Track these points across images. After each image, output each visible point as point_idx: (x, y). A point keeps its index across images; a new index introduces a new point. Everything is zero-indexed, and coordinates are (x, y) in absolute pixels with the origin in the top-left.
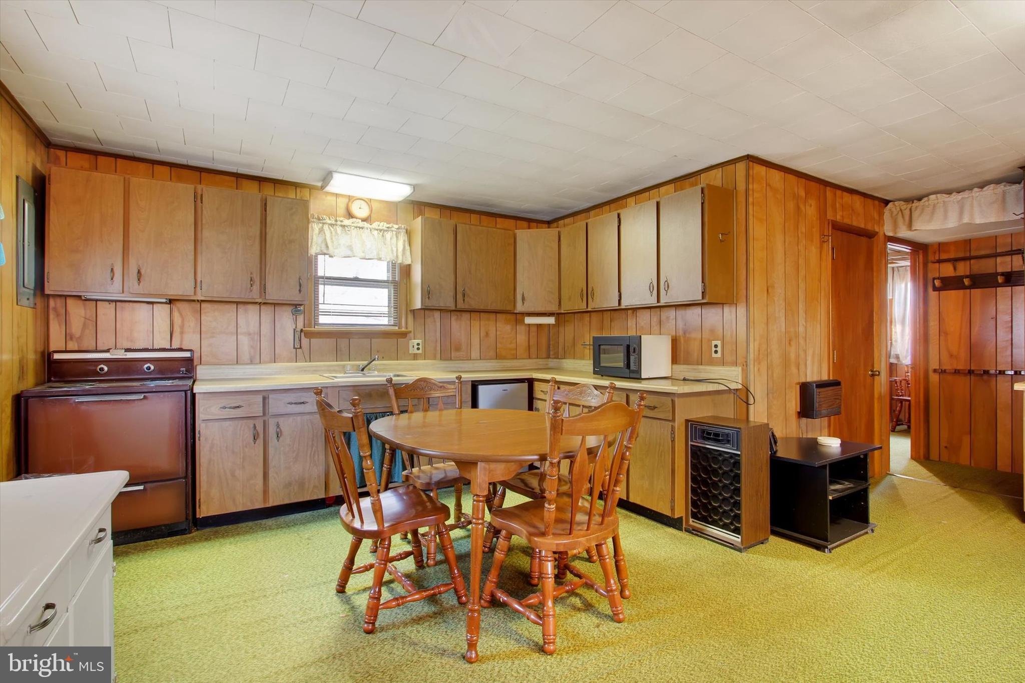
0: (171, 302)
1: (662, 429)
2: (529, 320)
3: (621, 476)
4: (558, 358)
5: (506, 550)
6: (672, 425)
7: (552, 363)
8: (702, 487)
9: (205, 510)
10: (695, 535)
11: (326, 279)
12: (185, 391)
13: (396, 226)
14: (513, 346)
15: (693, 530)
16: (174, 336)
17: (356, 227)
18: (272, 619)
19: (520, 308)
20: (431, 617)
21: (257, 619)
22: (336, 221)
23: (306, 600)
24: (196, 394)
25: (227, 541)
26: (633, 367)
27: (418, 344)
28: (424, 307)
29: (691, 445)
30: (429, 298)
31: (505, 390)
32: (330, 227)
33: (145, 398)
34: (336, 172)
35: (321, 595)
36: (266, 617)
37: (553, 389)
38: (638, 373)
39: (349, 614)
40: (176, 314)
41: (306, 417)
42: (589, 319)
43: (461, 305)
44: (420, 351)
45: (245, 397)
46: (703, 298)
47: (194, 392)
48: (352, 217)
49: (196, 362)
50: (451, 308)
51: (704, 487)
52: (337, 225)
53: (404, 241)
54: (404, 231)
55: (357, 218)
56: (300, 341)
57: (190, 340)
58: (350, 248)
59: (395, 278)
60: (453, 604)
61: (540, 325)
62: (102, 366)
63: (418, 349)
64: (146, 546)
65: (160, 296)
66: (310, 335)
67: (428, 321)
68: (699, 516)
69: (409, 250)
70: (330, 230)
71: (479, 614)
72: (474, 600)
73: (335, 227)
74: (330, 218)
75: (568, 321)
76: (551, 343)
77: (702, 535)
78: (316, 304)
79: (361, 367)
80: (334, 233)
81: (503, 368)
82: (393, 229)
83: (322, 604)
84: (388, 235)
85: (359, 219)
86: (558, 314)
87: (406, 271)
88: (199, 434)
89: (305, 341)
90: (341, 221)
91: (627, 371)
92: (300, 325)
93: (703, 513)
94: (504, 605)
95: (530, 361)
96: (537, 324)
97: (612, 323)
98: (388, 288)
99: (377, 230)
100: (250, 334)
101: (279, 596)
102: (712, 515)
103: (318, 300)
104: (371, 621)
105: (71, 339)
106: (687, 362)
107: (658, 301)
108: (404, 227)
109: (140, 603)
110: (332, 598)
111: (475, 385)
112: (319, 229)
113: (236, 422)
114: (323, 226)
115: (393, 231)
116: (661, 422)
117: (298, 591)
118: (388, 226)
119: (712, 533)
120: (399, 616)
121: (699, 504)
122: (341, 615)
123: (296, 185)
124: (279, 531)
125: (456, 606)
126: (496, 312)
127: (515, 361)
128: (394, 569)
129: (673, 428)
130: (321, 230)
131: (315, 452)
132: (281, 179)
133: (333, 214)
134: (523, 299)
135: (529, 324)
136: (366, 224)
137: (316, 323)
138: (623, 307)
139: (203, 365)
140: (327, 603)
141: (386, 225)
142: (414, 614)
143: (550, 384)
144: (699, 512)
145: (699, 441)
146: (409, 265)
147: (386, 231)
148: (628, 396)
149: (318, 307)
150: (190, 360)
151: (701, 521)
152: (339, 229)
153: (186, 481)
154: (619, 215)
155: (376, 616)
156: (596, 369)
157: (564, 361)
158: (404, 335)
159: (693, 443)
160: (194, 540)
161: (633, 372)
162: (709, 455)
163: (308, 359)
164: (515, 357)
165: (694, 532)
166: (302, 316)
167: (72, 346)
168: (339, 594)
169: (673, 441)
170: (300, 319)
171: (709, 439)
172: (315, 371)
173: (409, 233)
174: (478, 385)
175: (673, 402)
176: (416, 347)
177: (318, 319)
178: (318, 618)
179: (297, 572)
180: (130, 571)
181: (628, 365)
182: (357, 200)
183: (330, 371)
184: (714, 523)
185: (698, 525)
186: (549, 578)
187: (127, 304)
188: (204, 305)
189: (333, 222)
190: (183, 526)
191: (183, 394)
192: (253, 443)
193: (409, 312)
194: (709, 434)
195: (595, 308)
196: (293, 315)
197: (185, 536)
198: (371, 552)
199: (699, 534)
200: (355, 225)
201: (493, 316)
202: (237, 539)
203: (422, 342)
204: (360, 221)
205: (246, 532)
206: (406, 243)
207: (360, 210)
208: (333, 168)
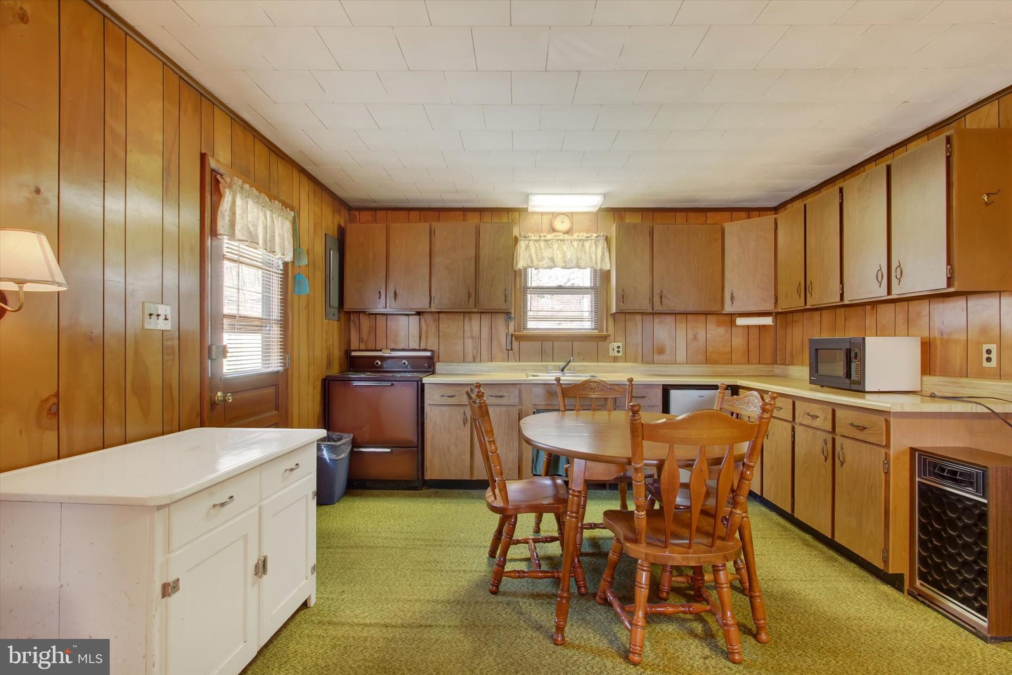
0: (419, 313)
1: (873, 457)
2: (741, 321)
3: (742, 497)
4: (785, 364)
5: (618, 552)
6: (886, 453)
7: (778, 369)
8: (934, 540)
9: (429, 476)
10: (920, 601)
11: (533, 288)
12: (418, 382)
13: (595, 235)
14: (728, 349)
15: (920, 595)
16: (422, 339)
17: (558, 240)
18: (436, 562)
19: (728, 308)
20: (548, 597)
21: (427, 560)
22: (540, 237)
23: (465, 556)
24: (425, 385)
25: (439, 501)
26: (854, 377)
27: (618, 347)
28: (618, 311)
29: (919, 482)
30: (623, 302)
31: (701, 396)
32: (535, 243)
33: (392, 384)
34: (531, 194)
35: (478, 555)
36: (432, 560)
37: (721, 396)
38: (860, 384)
39: (488, 575)
40: (423, 322)
41: (504, 409)
42: (819, 318)
43: (658, 308)
44: (620, 354)
45: (457, 388)
46: (949, 285)
47: (423, 382)
48: (555, 231)
49: (436, 359)
50: (648, 311)
51: (937, 542)
52: (541, 240)
53: (603, 248)
54: (604, 238)
55: (558, 232)
56: (511, 343)
57: (432, 344)
58: (552, 259)
59: (597, 284)
60: (573, 592)
61: (764, 326)
62: (378, 361)
63: (618, 352)
64: (391, 493)
65: (411, 309)
66: (519, 338)
67: (629, 324)
68: (930, 579)
69: (608, 256)
70: (535, 245)
71: (568, 601)
72: (563, 587)
73: (539, 242)
74: (534, 235)
75: (796, 321)
76: (778, 347)
77: (931, 605)
78: (525, 313)
79: (562, 367)
80: (538, 247)
81: (712, 373)
82: (592, 238)
83: (473, 562)
84: (587, 245)
85: (561, 232)
86: (777, 313)
87: (605, 276)
88: (426, 414)
89: (515, 344)
90: (545, 236)
91: (847, 381)
92: (511, 330)
93: (935, 576)
94: (610, 605)
95: (749, 366)
96: (759, 326)
97: (847, 323)
98: (591, 294)
99: (577, 240)
100: (473, 338)
101: (450, 548)
102: (948, 581)
103: (527, 308)
104: (495, 584)
105: (362, 342)
106: (945, 372)
107: (889, 293)
108: (603, 235)
109: (369, 530)
110: (483, 560)
111: (666, 390)
112: (526, 246)
113: (451, 408)
114: (529, 243)
115: (592, 240)
116: (871, 446)
117: (464, 548)
118: (587, 235)
119: (949, 607)
120: (523, 588)
121: (930, 563)
122: (482, 574)
123: (508, 210)
124: (477, 501)
125: (575, 595)
126: (706, 314)
127: (729, 366)
128: (533, 547)
129: (887, 456)
130: (527, 247)
131: (510, 439)
132: (496, 207)
133: (539, 231)
134: (732, 298)
135: (748, 326)
136: (566, 237)
137: (525, 328)
138: (846, 302)
139: (441, 362)
140: (478, 562)
141: (586, 235)
142: (536, 590)
143: (719, 390)
144: (929, 573)
145: (928, 477)
146: (609, 271)
147: (586, 240)
148: (834, 412)
149: (526, 314)
150: (430, 358)
151: (932, 586)
152: (542, 244)
153: (418, 450)
154: (841, 190)
155: (500, 581)
156: (812, 378)
157: (791, 367)
158: (604, 338)
159: (920, 480)
160: (421, 496)
161: (855, 382)
162: (944, 500)
163: (518, 360)
164: (730, 362)
165: (919, 598)
166: (513, 322)
167: (362, 347)
168: (490, 558)
169: (887, 473)
170: (512, 325)
171: (943, 477)
172: (523, 370)
173: (607, 239)
174: (669, 390)
175: (887, 423)
176: (616, 349)
177: (526, 324)
178: (465, 571)
179: (472, 534)
180: (374, 508)
181: (848, 375)
182: (560, 216)
183: (536, 371)
184: (951, 593)
185: (928, 590)
186: (643, 588)
187: (393, 316)
188: (441, 315)
189: (538, 238)
190: (416, 484)
191: (416, 383)
192: (463, 426)
193: (609, 316)
194: (943, 470)
195: (814, 305)
196: (506, 321)
197: (417, 491)
198: (534, 532)
199: (927, 602)
200: (557, 238)
201: (702, 318)
202: (447, 500)
203: (623, 345)
204: (562, 234)
205: (456, 497)
206: (606, 249)
207: (562, 225)
208: (530, 191)
